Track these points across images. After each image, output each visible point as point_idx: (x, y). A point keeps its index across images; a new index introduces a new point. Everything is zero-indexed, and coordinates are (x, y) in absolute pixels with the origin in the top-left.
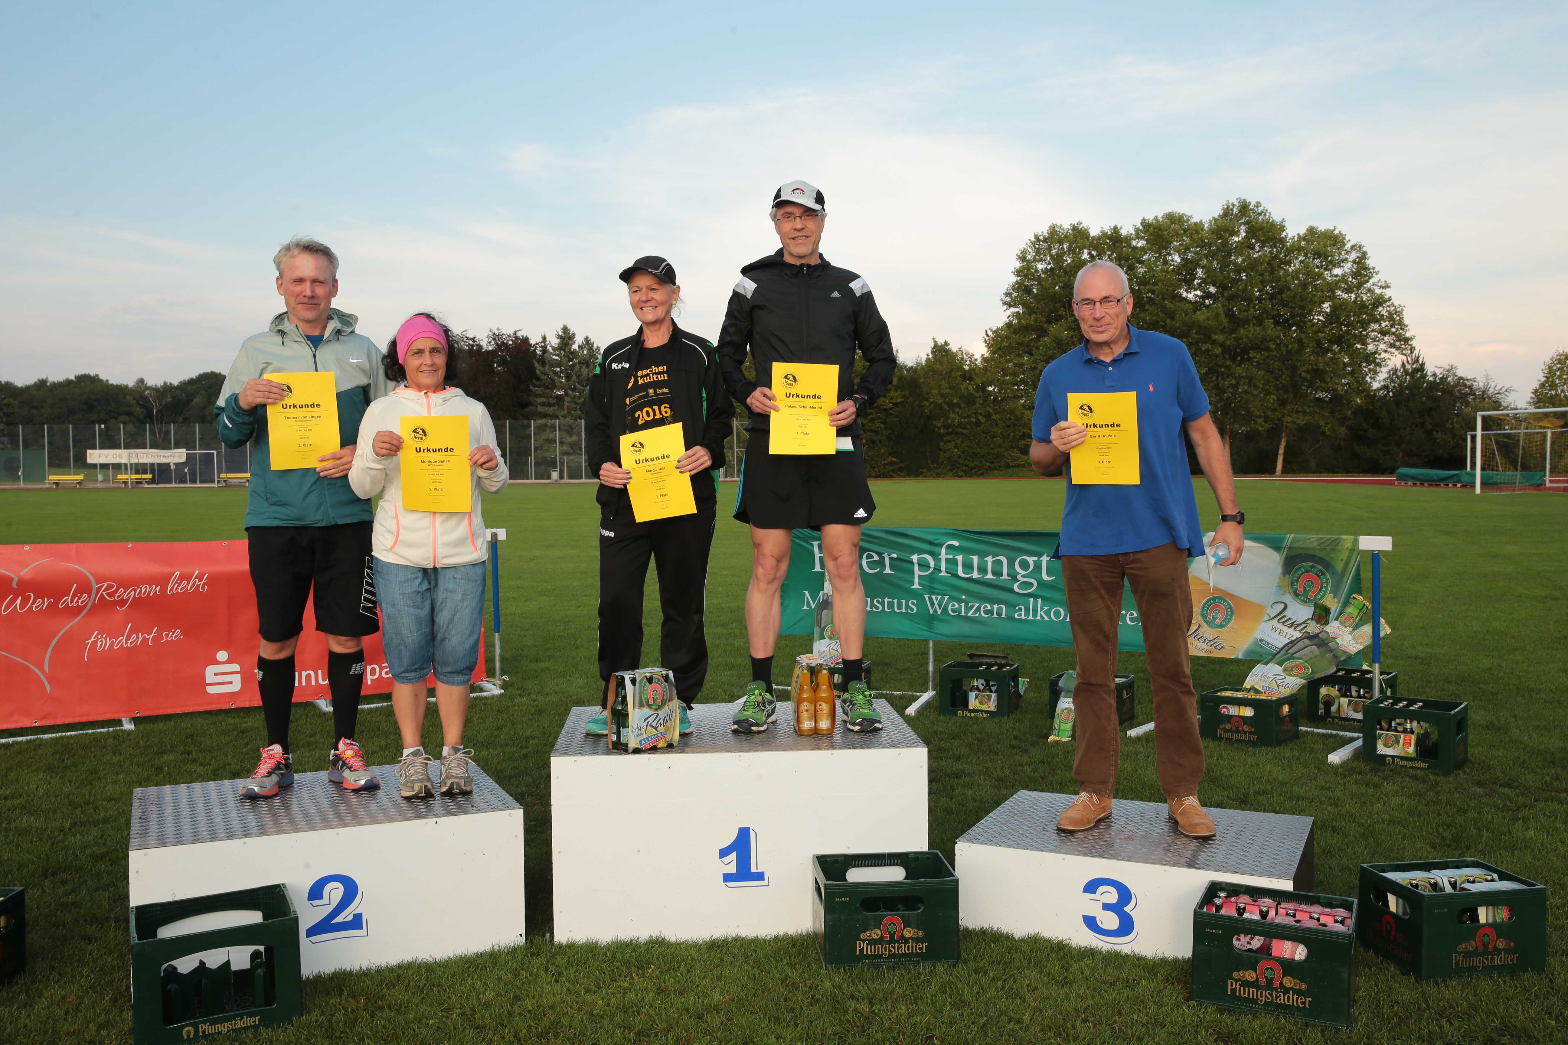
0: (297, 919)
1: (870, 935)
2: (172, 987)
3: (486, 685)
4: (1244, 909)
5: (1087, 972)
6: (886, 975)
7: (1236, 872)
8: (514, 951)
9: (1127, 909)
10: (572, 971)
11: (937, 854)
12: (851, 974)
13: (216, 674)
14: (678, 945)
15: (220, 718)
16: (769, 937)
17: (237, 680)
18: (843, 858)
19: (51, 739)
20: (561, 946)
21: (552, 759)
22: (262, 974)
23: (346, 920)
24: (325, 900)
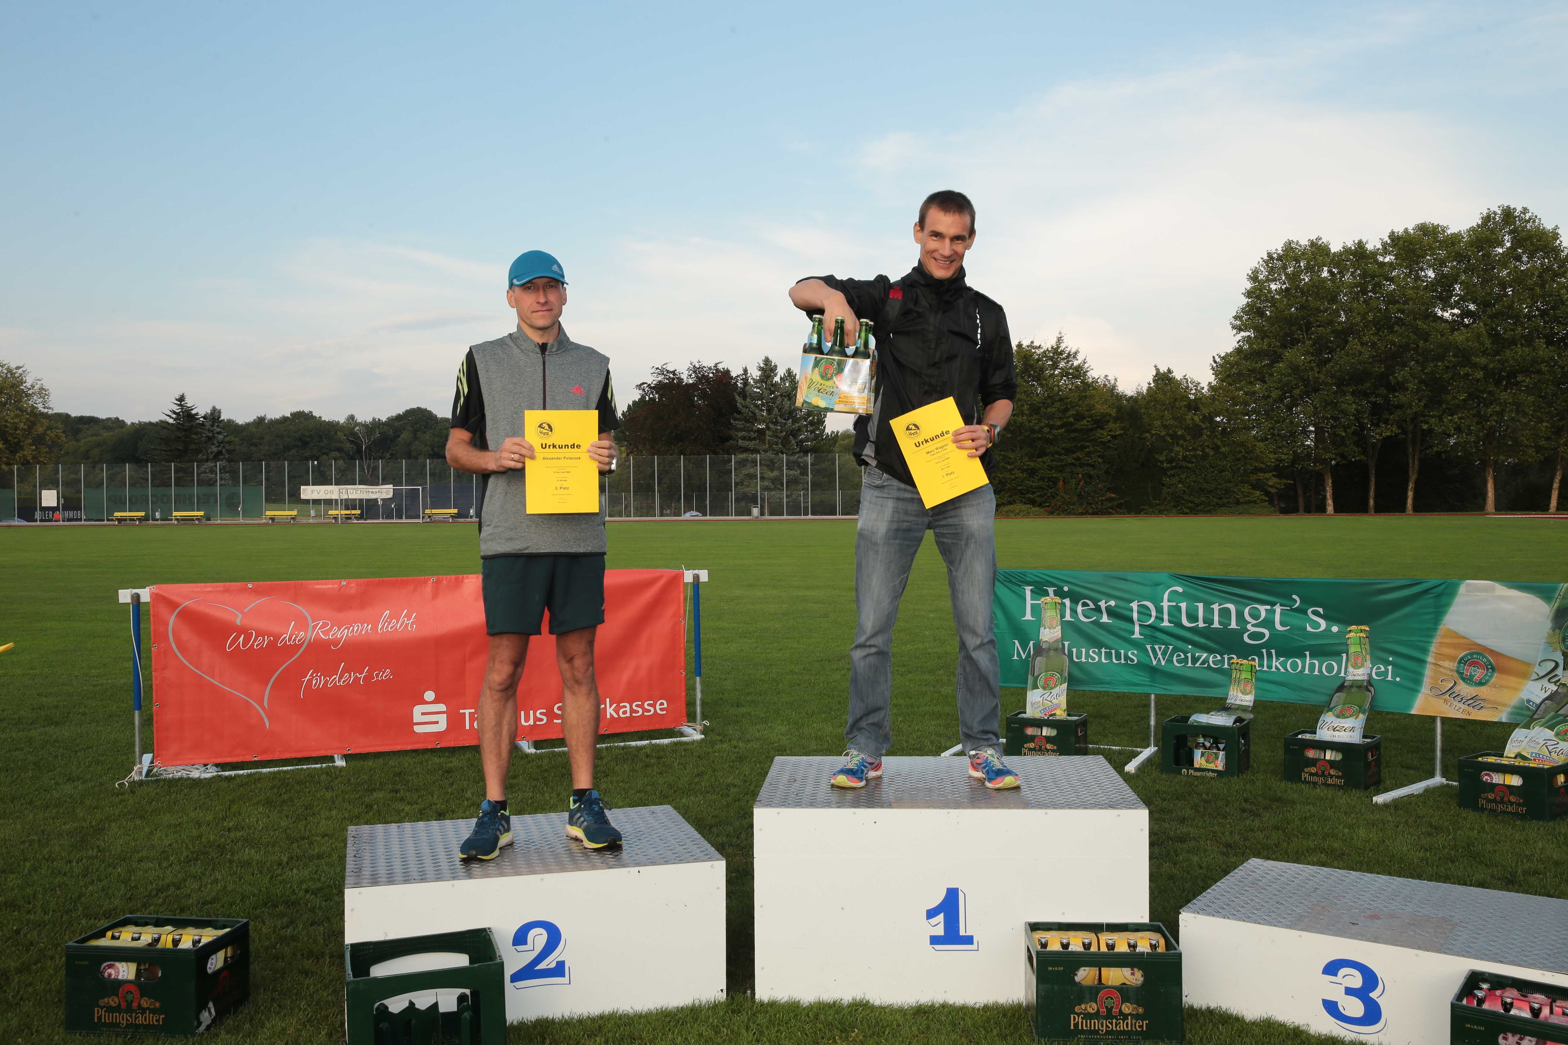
0: (502, 964)
1: (1086, 1009)
2: (384, 1025)
3: (687, 730)
4: (1511, 1004)
7: (1499, 962)
8: (714, 1007)
10: (773, 1031)
11: (1159, 925)
13: (423, 714)
14: (882, 1009)
15: (426, 757)
16: (977, 1006)
17: (443, 720)
18: (1057, 926)
19: (270, 773)
20: (762, 1004)
21: (755, 810)
22: (469, 1018)
23: (548, 967)
24: (529, 946)
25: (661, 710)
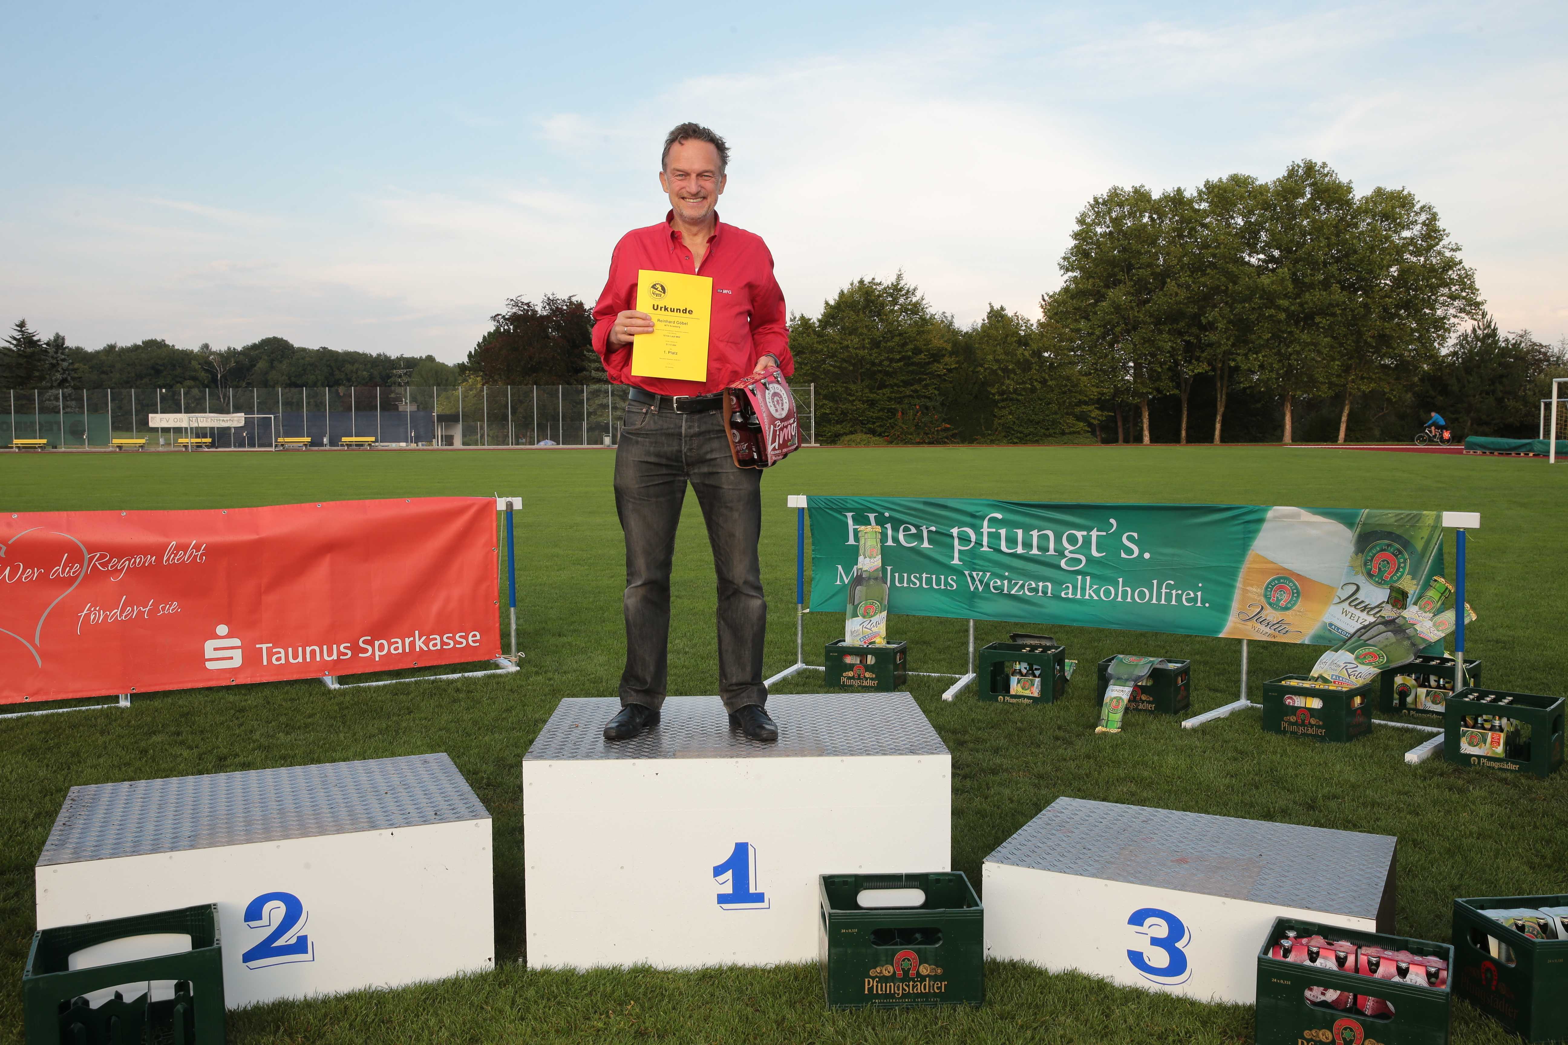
0: (221, 949)
1: (881, 972)
3: (502, 661)
4: (1318, 953)
5: (1131, 1020)
6: (898, 1020)
7: (1308, 908)
8: (480, 979)
9: (1179, 945)
10: (541, 1006)
11: (961, 876)
12: (858, 1017)
13: (215, 649)
14: (666, 973)
15: (221, 694)
16: (768, 967)
17: (238, 655)
18: (853, 879)
19: (42, 716)
20: (534, 973)
21: (524, 763)
22: (182, 1011)
23: (288, 943)
24: (265, 920)
25: (474, 641)
